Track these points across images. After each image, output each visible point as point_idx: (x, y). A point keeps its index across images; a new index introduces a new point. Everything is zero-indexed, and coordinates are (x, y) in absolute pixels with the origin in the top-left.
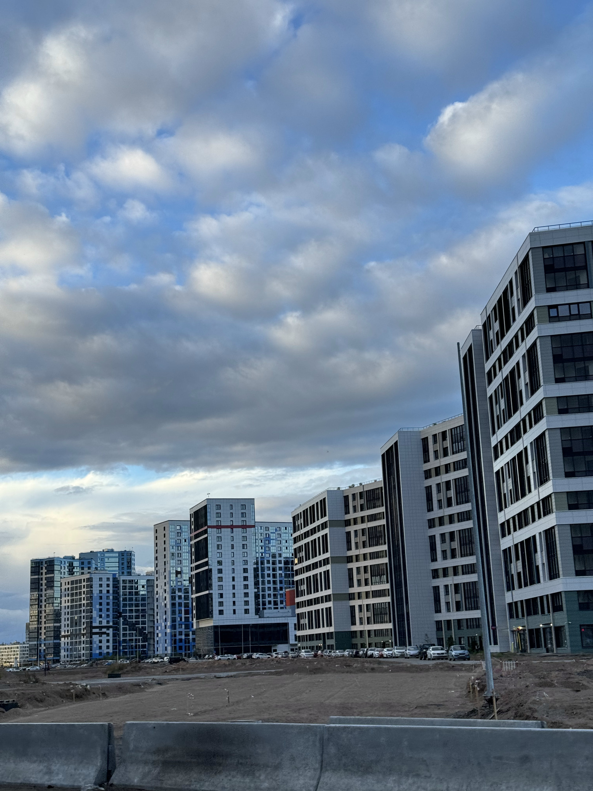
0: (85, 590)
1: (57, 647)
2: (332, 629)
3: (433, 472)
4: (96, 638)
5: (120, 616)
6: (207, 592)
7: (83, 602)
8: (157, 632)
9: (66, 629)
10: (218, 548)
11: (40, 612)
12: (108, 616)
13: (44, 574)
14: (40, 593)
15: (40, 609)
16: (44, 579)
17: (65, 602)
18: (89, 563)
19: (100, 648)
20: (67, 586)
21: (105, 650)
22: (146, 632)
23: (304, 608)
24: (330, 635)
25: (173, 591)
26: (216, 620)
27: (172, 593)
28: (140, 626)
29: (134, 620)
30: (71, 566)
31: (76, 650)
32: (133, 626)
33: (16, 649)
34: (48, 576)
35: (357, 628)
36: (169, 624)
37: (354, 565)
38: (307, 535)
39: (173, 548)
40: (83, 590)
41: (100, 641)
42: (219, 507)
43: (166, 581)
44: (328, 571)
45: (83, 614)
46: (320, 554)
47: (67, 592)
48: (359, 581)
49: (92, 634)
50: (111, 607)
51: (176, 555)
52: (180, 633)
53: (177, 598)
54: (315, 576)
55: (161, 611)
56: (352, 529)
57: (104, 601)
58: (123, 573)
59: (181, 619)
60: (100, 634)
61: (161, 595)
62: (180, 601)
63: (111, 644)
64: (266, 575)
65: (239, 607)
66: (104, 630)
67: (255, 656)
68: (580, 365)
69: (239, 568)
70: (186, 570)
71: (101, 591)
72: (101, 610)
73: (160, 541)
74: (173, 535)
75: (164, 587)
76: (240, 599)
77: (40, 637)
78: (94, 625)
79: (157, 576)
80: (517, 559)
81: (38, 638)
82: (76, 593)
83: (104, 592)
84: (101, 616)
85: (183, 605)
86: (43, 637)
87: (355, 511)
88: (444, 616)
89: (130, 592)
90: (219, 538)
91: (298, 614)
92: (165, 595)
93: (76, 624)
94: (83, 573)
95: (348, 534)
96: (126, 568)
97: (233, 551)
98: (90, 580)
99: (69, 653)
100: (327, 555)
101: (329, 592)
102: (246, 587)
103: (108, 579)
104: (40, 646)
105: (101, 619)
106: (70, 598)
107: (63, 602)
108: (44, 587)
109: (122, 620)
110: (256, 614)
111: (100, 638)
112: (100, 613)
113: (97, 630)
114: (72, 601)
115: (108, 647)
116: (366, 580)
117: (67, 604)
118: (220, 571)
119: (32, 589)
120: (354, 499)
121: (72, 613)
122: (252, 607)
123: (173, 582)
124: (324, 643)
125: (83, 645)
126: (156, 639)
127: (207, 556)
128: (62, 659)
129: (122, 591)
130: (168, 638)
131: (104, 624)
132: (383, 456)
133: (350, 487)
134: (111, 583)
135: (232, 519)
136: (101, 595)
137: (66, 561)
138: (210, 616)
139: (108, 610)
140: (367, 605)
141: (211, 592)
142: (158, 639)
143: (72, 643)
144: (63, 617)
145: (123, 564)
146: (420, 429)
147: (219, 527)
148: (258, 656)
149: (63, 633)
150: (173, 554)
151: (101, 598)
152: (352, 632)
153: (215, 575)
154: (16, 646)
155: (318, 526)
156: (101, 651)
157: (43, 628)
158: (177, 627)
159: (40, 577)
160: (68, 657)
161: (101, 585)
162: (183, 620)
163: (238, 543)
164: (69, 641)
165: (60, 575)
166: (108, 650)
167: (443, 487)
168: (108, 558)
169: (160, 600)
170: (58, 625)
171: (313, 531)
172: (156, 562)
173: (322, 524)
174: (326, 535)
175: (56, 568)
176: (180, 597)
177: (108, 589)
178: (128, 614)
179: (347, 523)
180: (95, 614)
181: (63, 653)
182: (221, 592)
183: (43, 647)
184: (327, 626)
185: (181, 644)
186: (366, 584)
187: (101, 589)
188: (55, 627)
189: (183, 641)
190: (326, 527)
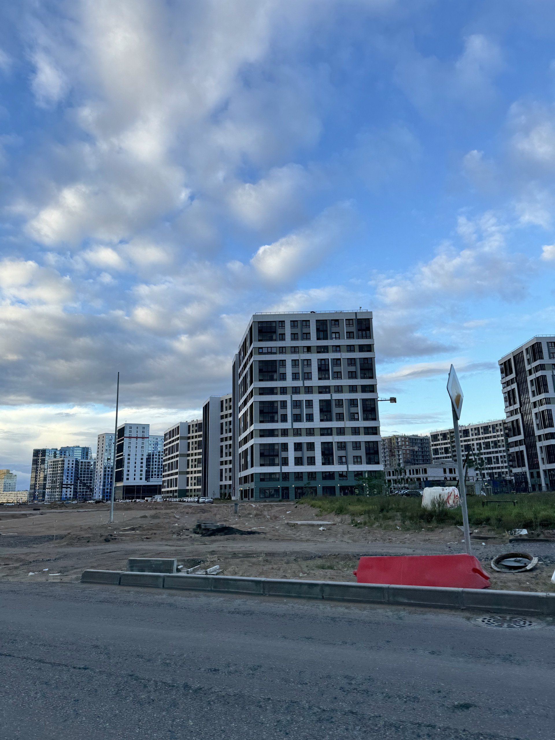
0: (60, 466)
1: (44, 494)
2: (177, 488)
3: (224, 416)
4: (64, 490)
5: (78, 479)
6: (121, 469)
7: (59, 472)
8: (96, 488)
9: (49, 485)
10: (129, 448)
11: (36, 476)
12: (71, 479)
13: (40, 457)
14: (37, 466)
15: (36, 474)
16: (40, 459)
17: (49, 471)
18: (65, 452)
19: (66, 495)
20: (51, 464)
21: (68, 496)
22: (92, 487)
23: (166, 478)
24: (176, 491)
25: (105, 468)
26: (125, 483)
27: (105, 469)
28: (89, 484)
29: (85, 481)
30: (55, 453)
31: (53, 495)
32: (84, 485)
33: (25, 494)
34: (42, 458)
35: (189, 487)
36: (102, 484)
37: (190, 458)
38: (170, 443)
39: (107, 447)
40: (59, 466)
41: (67, 492)
42: (131, 428)
43: (102, 463)
44: (178, 460)
45: (58, 478)
46: (175, 452)
47: (51, 466)
48: (192, 465)
49: (62, 487)
50: (73, 475)
51: (108, 450)
52: (107, 489)
53: (107, 472)
54: (172, 463)
55: (98, 478)
56: (190, 441)
57: (70, 472)
58: (83, 458)
59: (108, 482)
60: (67, 488)
61: (99, 469)
62: (108, 473)
63: (72, 493)
64: (154, 461)
65: (138, 477)
66: (69, 486)
67: (138, 500)
68: (270, 374)
69: (139, 457)
70: (112, 458)
71: (68, 467)
72: (68, 476)
73: (101, 443)
74: (107, 440)
75: (101, 466)
76: (138, 473)
77: (36, 488)
78: (64, 483)
79: (98, 460)
80: (243, 458)
81: (35, 488)
82: (56, 467)
83: (70, 467)
84: (67, 479)
85: (110, 475)
86: (37, 488)
87: (193, 433)
88: (224, 483)
89: (84, 468)
90: (130, 443)
91: (163, 481)
92: (101, 470)
93: (54, 482)
94: (61, 457)
95: (189, 443)
96: (85, 455)
97: (136, 449)
98: (63, 461)
99: (50, 497)
100: (178, 453)
101: (177, 470)
102: (142, 467)
103: (73, 461)
104: (36, 493)
105: (67, 481)
106: (52, 469)
107: (48, 471)
108: (40, 463)
109: (79, 481)
110: (146, 480)
111: (67, 490)
112: (68, 478)
113: (65, 486)
114: (53, 471)
115: (70, 495)
116: (195, 465)
117: (50, 472)
118: (129, 459)
119: (33, 464)
120: (193, 427)
121: (53, 477)
122: (144, 477)
123: (106, 463)
124: (173, 494)
125: (57, 493)
126: (95, 491)
127: (123, 452)
128: (46, 499)
129: (80, 467)
130: (101, 491)
131: (69, 483)
132: (204, 408)
133: (192, 421)
134: (74, 463)
135: (137, 434)
136: (68, 468)
137: (53, 451)
138: (122, 480)
139: (72, 476)
140: (195, 477)
141: (123, 469)
142: (96, 491)
143: (51, 492)
144: (48, 479)
145: (84, 453)
146: (220, 396)
147: (130, 437)
148: (139, 500)
149: (47, 487)
150: (106, 450)
151: (68, 470)
152: (187, 489)
153: (126, 461)
154: (26, 492)
155: (175, 439)
156: (66, 496)
157: (38, 484)
158: (106, 485)
159: (38, 458)
160: (49, 499)
161: (69, 464)
162: (109, 482)
163: (139, 445)
164: (50, 490)
165: (49, 458)
166: (70, 496)
167: (228, 424)
168: (76, 450)
169: (98, 472)
170: (45, 482)
171: (173, 441)
172: (98, 453)
173: (177, 438)
174: (178, 443)
175: (47, 454)
176: (109, 471)
177: (73, 465)
178: (82, 479)
179: (189, 438)
180: (64, 478)
181: (46, 497)
182: (128, 469)
183: (37, 493)
184: (175, 487)
185: (107, 494)
186: (195, 467)
187: (69, 465)
188: (44, 483)
189: (109, 493)
190: (179, 440)
